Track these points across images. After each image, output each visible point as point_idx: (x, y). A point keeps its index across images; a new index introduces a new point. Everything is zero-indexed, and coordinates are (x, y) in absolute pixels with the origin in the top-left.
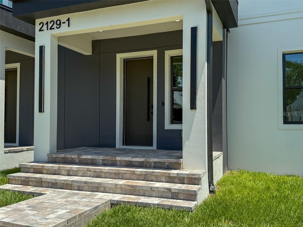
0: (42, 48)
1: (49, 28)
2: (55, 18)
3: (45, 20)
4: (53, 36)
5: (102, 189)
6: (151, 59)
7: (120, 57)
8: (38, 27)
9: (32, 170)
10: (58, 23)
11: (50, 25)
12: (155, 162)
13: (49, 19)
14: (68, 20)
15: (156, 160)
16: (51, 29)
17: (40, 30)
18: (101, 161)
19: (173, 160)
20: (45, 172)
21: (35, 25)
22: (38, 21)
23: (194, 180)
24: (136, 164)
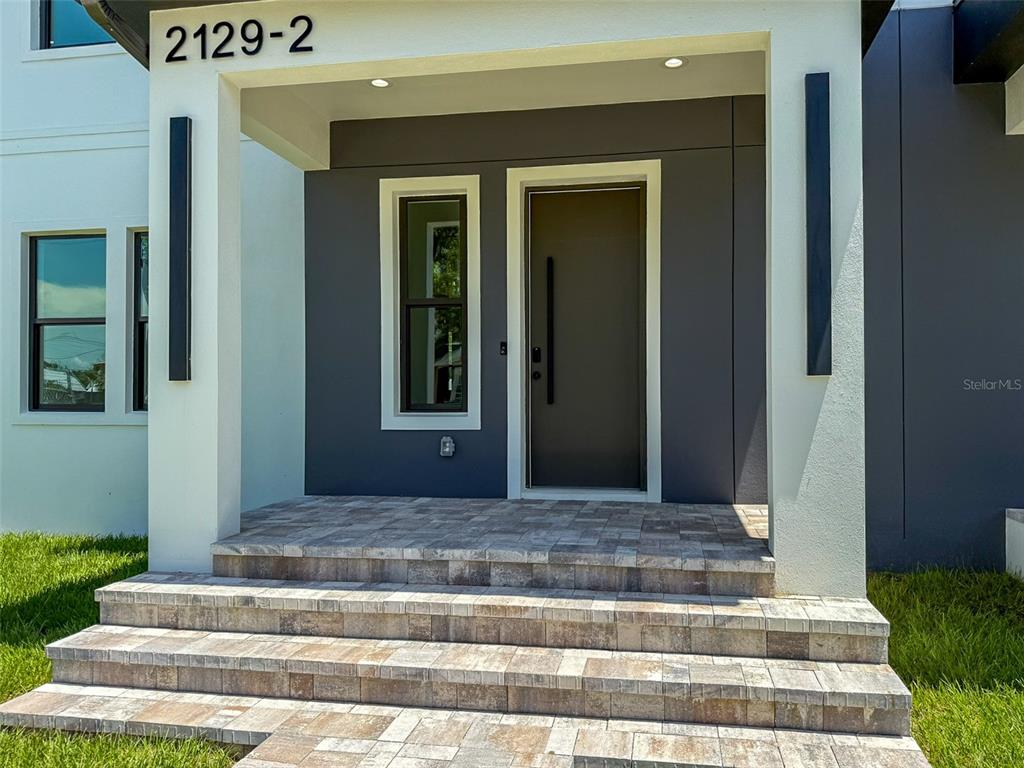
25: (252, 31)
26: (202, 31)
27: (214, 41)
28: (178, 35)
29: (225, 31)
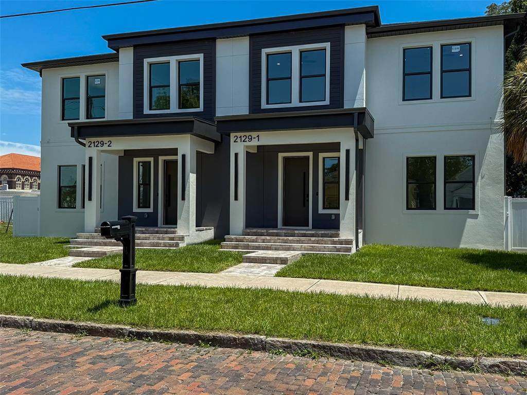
0: (236, 155)
1: (242, 141)
2: (247, 134)
3: (239, 134)
4: (244, 146)
5: (292, 249)
6: (308, 158)
7: (281, 156)
8: (232, 139)
9: (235, 240)
10: (250, 137)
11: (243, 139)
12: (322, 234)
13: (242, 134)
14: (258, 136)
15: (323, 232)
16: (244, 141)
17: (235, 142)
18: (283, 234)
19: (333, 232)
20: (245, 241)
21: (230, 137)
22: (232, 135)
23: (349, 242)
24: (309, 235)
25: (102, 143)
26: (94, 142)
27: (96, 144)
28: (90, 143)
29: (97, 143)
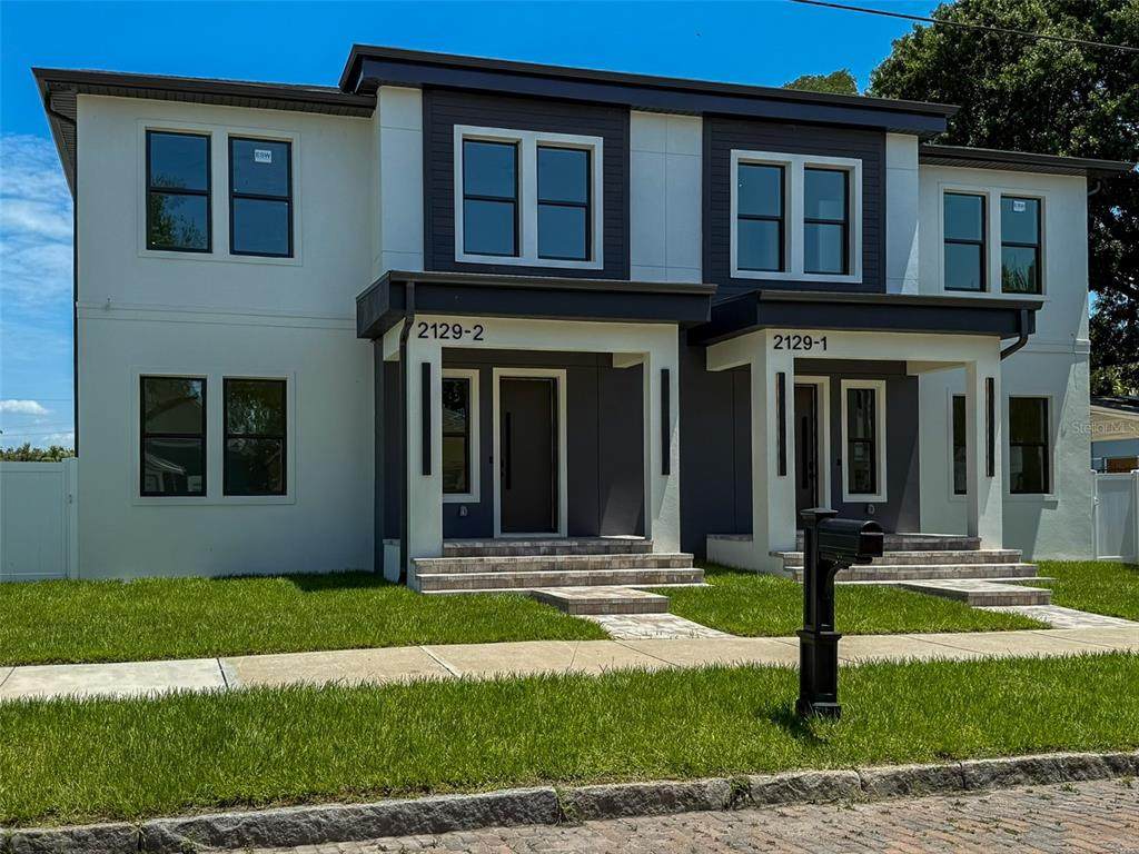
0: (781, 376)
2: (802, 333)
3: (784, 332)
8: (770, 342)
10: (808, 340)
11: (793, 343)
13: (792, 333)
16: (793, 348)
17: (776, 347)
22: (768, 333)
25: (457, 329)
26: (435, 326)
27: (440, 331)
28: (423, 327)
29: (445, 327)
